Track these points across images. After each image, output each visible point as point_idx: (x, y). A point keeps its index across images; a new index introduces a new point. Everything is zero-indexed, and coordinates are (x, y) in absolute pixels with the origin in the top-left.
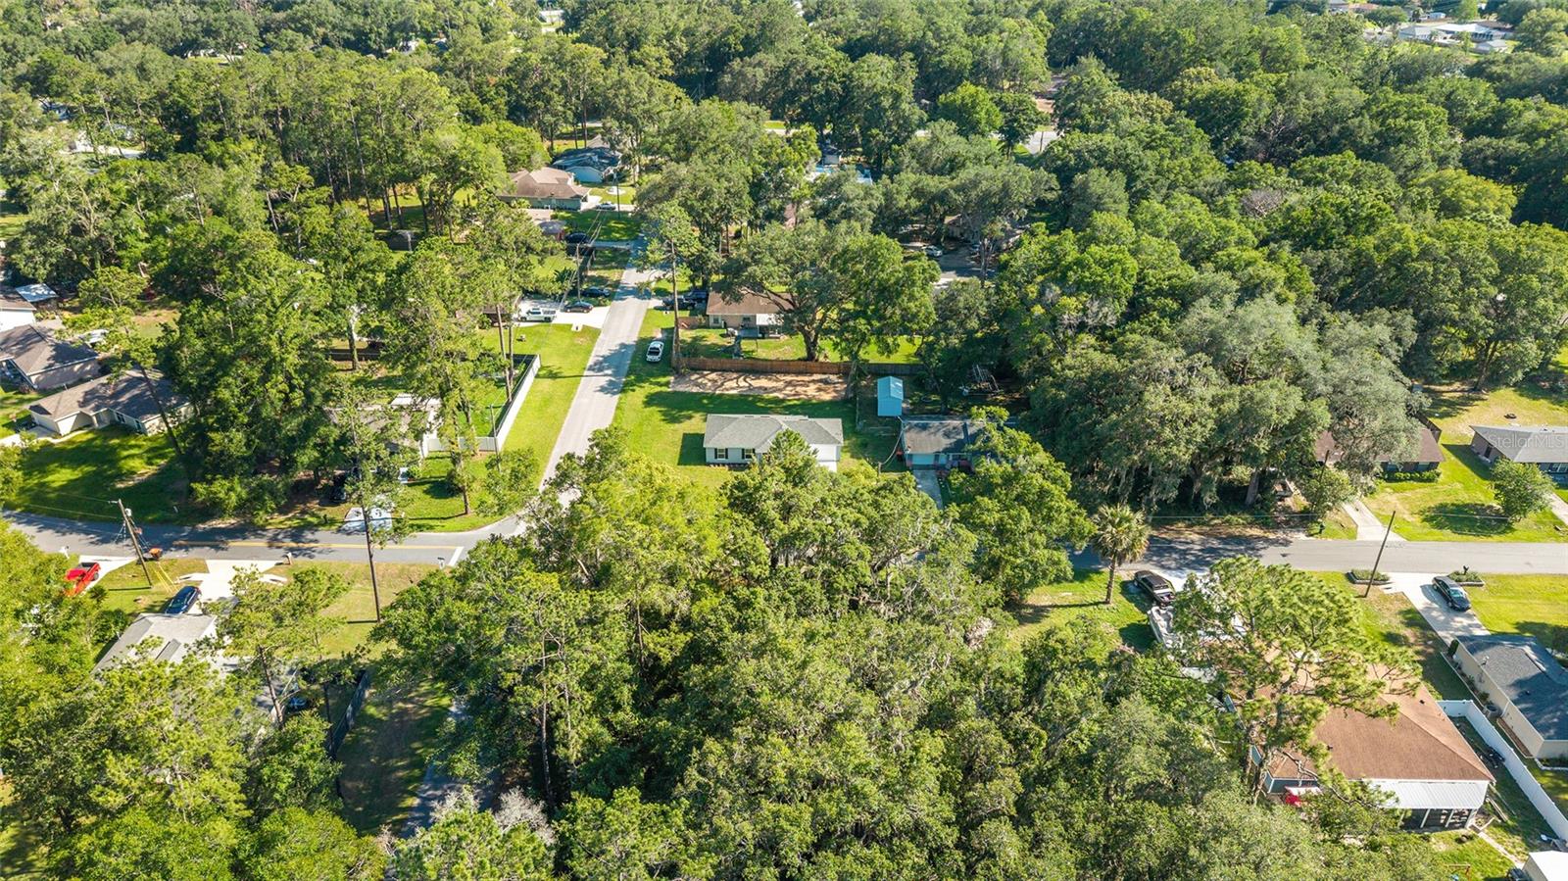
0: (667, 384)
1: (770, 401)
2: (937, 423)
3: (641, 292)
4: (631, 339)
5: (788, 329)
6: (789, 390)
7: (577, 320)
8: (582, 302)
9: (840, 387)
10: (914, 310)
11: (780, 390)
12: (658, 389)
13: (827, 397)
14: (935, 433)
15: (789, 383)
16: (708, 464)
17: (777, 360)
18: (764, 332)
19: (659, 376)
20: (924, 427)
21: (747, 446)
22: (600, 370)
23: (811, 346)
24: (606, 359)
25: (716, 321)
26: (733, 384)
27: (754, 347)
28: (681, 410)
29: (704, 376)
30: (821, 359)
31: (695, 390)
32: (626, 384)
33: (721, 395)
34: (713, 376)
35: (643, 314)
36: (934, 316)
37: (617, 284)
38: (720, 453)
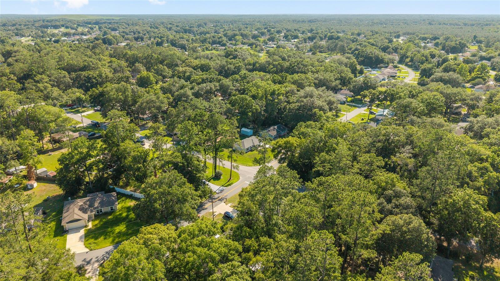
38: (247, 149)
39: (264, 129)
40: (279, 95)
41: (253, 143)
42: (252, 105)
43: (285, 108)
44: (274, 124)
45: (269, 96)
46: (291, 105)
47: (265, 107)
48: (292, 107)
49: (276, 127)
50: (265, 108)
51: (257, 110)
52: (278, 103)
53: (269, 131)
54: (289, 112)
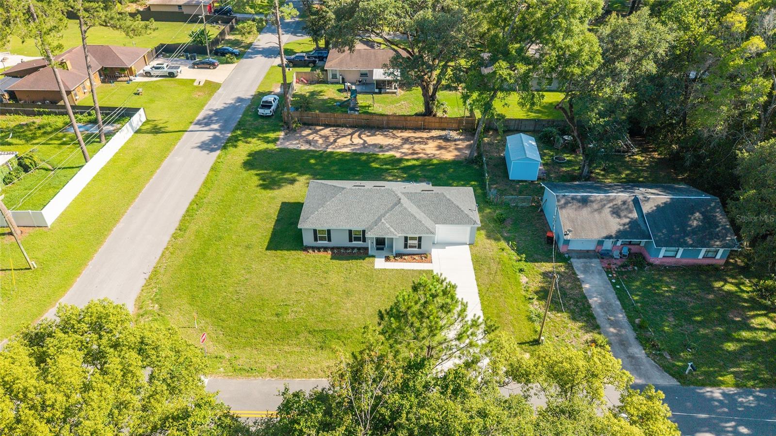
0: (275, 140)
1: (386, 162)
2: (602, 196)
3: (270, 53)
4: (248, 93)
5: (406, 84)
6: (406, 148)
7: (201, 76)
8: (211, 59)
9: (462, 145)
10: (575, 49)
11: (397, 148)
12: (264, 146)
13: (449, 156)
14: (599, 210)
15: (406, 140)
16: (306, 249)
17: (394, 115)
18: (381, 87)
19: (268, 131)
20: (585, 201)
21: (357, 227)
22: (207, 124)
23: (429, 100)
24: (217, 113)
25: (334, 76)
26: (346, 141)
27: (370, 102)
28: (285, 170)
29: (316, 132)
30: (440, 114)
31: (305, 147)
32: (229, 140)
33: (332, 153)
34: (327, 131)
35: (266, 71)
36: (599, 58)
37: (249, 45)
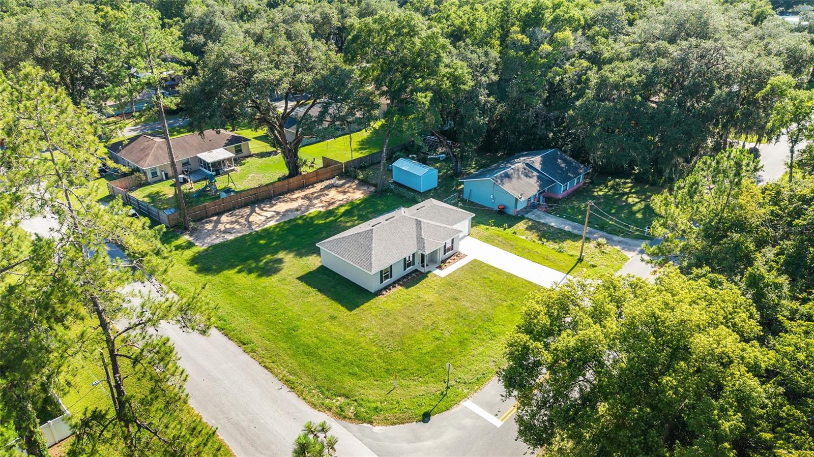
0: (192, 244)
1: (321, 217)
6: (318, 203)
9: (353, 185)
11: (311, 205)
12: (188, 252)
15: (307, 198)
18: (217, 168)
21: (410, 252)
26: (258, 217)
30: (306, 170)
34: (227, 218)
38: (385, 274)
39: (485, 169)
40: (557, 23)
41: (420, 241)
42: (439, 59)
43: (581, 80)
44: (530, 148)
45: (515, 28)
46: (607, 67)
47: (495, 72)
48: (613, 78)
49: (537, 161)
50: (495, 78)
51: (456, 80)
52: (553, 61)
53: (508, 176)
54: (598, 98)
